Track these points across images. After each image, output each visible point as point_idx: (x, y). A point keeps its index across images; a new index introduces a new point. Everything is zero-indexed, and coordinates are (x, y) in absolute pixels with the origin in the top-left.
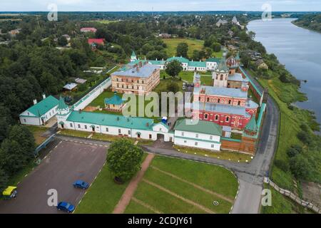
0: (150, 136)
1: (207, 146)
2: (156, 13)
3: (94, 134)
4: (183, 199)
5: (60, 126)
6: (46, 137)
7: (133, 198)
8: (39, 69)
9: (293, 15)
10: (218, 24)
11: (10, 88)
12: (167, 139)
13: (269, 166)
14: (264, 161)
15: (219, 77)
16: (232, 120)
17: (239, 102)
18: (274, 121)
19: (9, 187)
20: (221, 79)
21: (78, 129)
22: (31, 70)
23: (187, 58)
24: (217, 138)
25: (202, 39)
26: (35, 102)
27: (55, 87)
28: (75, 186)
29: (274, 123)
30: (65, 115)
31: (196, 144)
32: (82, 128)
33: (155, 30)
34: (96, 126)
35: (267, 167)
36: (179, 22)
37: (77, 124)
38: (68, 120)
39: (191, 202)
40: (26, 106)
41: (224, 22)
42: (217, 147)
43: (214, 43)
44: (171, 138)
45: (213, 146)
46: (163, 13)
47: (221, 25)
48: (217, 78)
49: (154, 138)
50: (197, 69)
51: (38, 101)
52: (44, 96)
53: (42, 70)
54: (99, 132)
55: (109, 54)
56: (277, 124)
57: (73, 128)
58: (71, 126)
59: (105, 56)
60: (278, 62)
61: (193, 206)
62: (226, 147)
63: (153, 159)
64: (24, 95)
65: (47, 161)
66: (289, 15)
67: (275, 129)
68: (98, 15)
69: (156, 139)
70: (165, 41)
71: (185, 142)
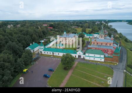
0: (76, 56)
1: (99, 60)
2: (71, 20)
3: (53, 55)
4: (92, 75)
5: (40, 53)
6: (35, 56)
7: (72, 74)
8: (32, 34)
9: (127, 21)
10: (96, 24)
11: (23, 39)
12: (82, 57)
13: (125, 66)
14: (123, 65)
15: (101, 36)
16: (108, 51)
17: (110, 44)
18: (125, 53)
19: (25, 69)
20: (102, 37)
21: (47, 54)
22: (29, 34)
23: (86, 33)
24: (103, 56)
25: (90, 28)
26: (31, 44)
27: (37, 41)
28: (49, 70)
29: (125, 54)
30: (42, 48)
31: (94, 59)
32: (49, 54)
33: (71, 25)
34: (54, 52)
35: (124, 67)
36: (81, 23)
37: (47, 52)
38: (43, 50)
39: (95, 76)
40: (27, 46)
41: (99, 23)
42: (103, 60)
43: (96, 29)
44: (84, 57)
45: (101, 60)
46: (74, 20)
47: (98, 24)
48: (100, 37)
49: (77, 57)
50: (90, 37)
51: (32, 44)
52: (34, 43)
53: (33, 35)
54: (55, 55)
55: (55, 32)
56: (126, 54)
57: (45, 54)
58: (45, 53)
59: (53, 33)
60: (123, 36)
61: (96, 77)
62: (107, 60)
63: (78, 63)
64: (27, 42)
65: (37, 63)
66: (125, 21)
67: (126, 56)
68: (48, 21)
69: (78, 57)
70: (76, 29)
71: (90, 58)
